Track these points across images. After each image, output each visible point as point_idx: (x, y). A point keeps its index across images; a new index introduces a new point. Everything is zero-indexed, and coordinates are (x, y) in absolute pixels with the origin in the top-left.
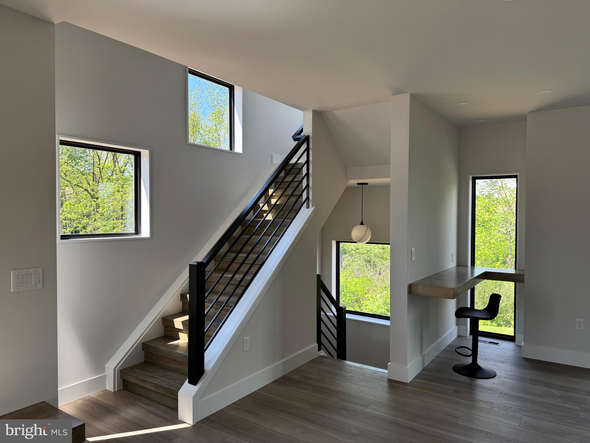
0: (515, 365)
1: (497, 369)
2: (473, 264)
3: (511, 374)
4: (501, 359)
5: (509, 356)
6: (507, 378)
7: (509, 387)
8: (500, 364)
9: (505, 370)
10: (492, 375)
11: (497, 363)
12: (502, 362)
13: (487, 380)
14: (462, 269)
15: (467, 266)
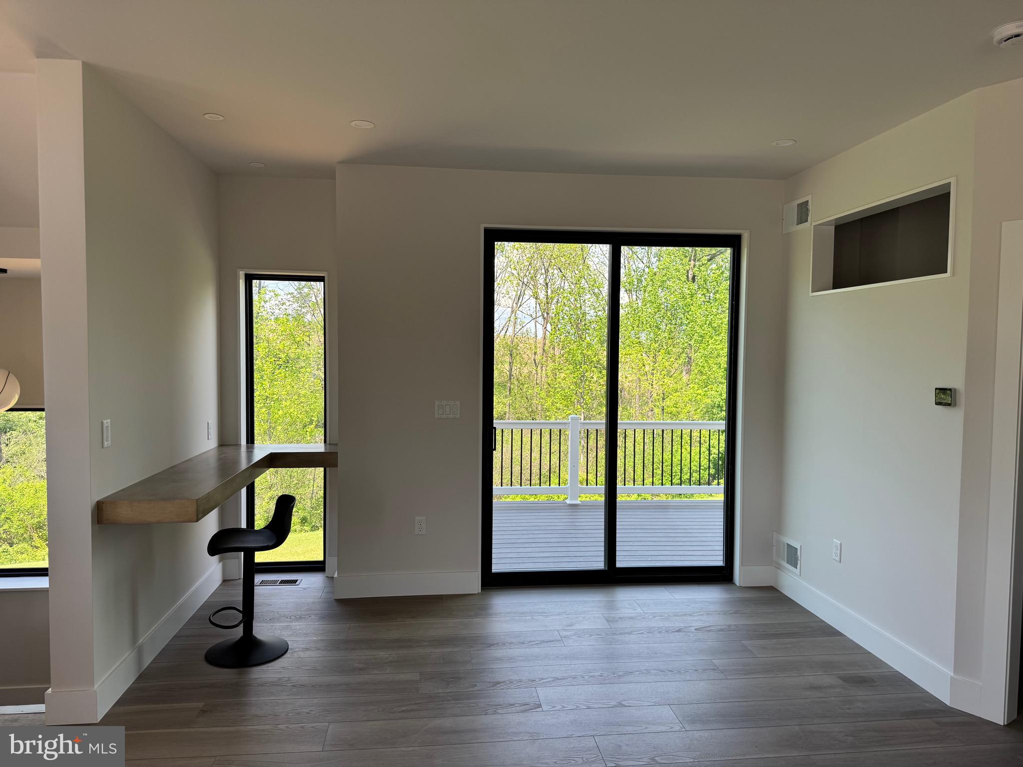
0: (323, 617)
1: (290, 636)
2: (251, 439)
3: (314, 638)
4: (299, 612)
5: (313, 603)
6: (307, 649)
7: (308, 668)
8: (297, 624)
9: (304, 634)
10: (279, 652)
11: (291, 622)
12: (300, 618)
13: (270, 664)
14: (229, 451)
15: (238, 445)
